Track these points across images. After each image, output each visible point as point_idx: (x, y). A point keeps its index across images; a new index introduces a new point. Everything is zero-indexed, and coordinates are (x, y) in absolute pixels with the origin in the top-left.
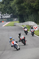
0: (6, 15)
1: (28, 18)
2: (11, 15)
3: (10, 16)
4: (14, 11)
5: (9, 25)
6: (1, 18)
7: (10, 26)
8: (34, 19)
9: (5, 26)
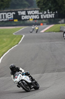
0: (47, 13)
2: (55, 14)
3: (53, 15)
5: (52, 30)
7: (54, 31)
9: (45, 32)
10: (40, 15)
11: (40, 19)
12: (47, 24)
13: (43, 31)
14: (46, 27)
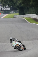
1: (28, 11)
6: (1, 10)
8: (35, 12)
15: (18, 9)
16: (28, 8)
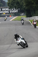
0: (13, 10)
1: (35, 13)
2: (18, 10)
3: (17, 11)
4: (21, 6)
7: (17, 20)
10: (9, 11)
11: (9, 13)
12: (14, 16)
13: (11, 20)
14: (13, 18)
15: (25, 11)
16: (34, 10)
